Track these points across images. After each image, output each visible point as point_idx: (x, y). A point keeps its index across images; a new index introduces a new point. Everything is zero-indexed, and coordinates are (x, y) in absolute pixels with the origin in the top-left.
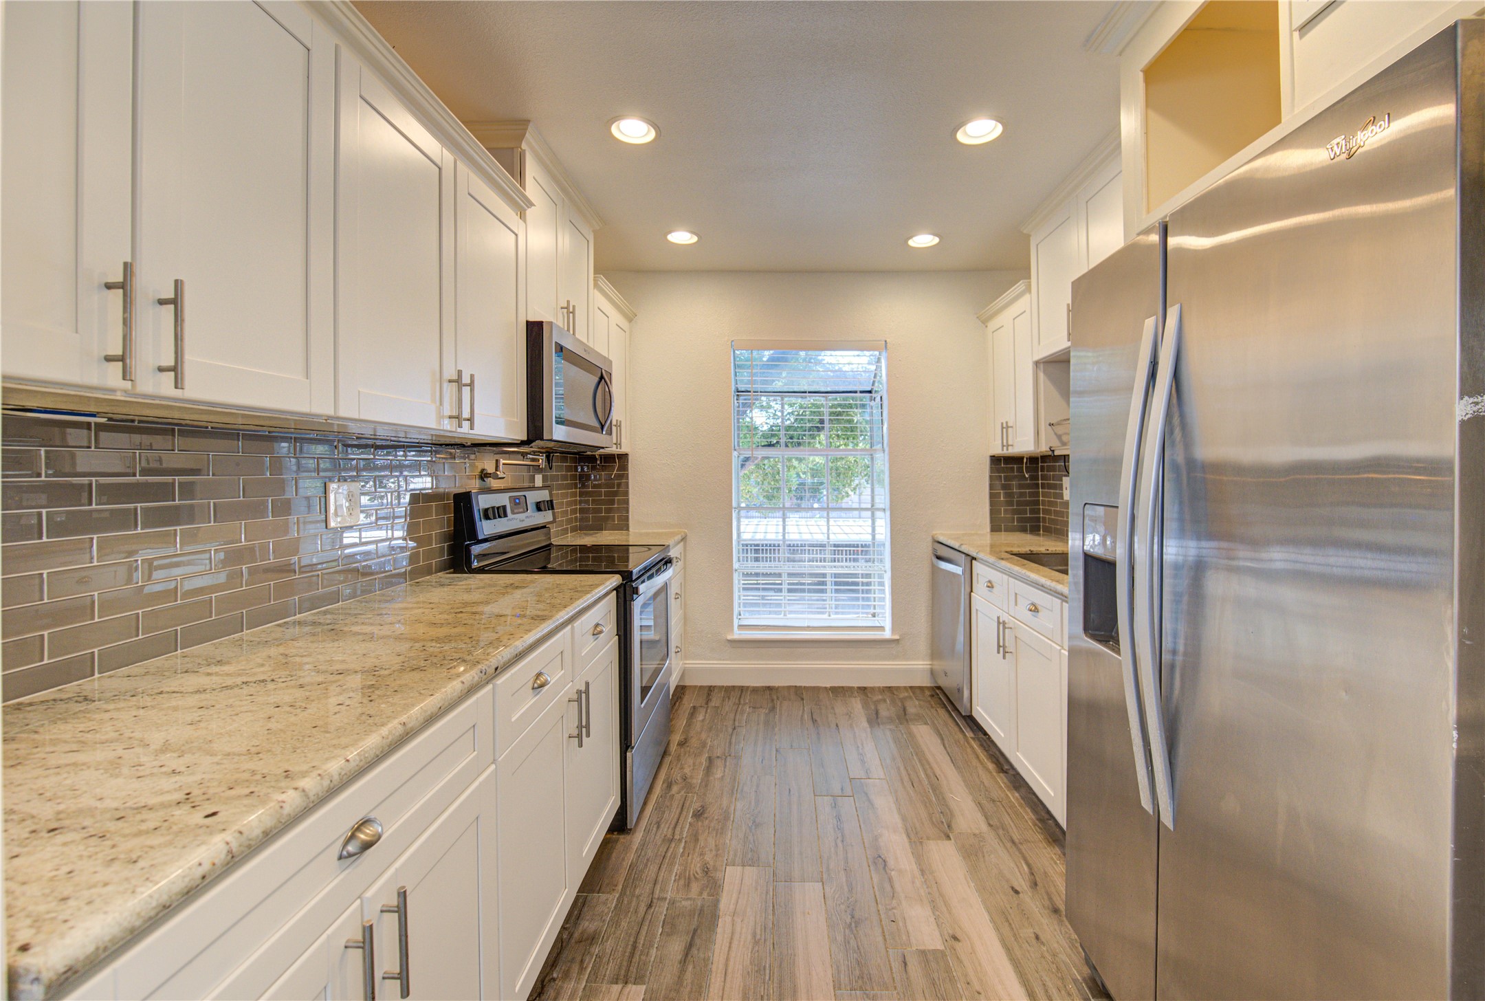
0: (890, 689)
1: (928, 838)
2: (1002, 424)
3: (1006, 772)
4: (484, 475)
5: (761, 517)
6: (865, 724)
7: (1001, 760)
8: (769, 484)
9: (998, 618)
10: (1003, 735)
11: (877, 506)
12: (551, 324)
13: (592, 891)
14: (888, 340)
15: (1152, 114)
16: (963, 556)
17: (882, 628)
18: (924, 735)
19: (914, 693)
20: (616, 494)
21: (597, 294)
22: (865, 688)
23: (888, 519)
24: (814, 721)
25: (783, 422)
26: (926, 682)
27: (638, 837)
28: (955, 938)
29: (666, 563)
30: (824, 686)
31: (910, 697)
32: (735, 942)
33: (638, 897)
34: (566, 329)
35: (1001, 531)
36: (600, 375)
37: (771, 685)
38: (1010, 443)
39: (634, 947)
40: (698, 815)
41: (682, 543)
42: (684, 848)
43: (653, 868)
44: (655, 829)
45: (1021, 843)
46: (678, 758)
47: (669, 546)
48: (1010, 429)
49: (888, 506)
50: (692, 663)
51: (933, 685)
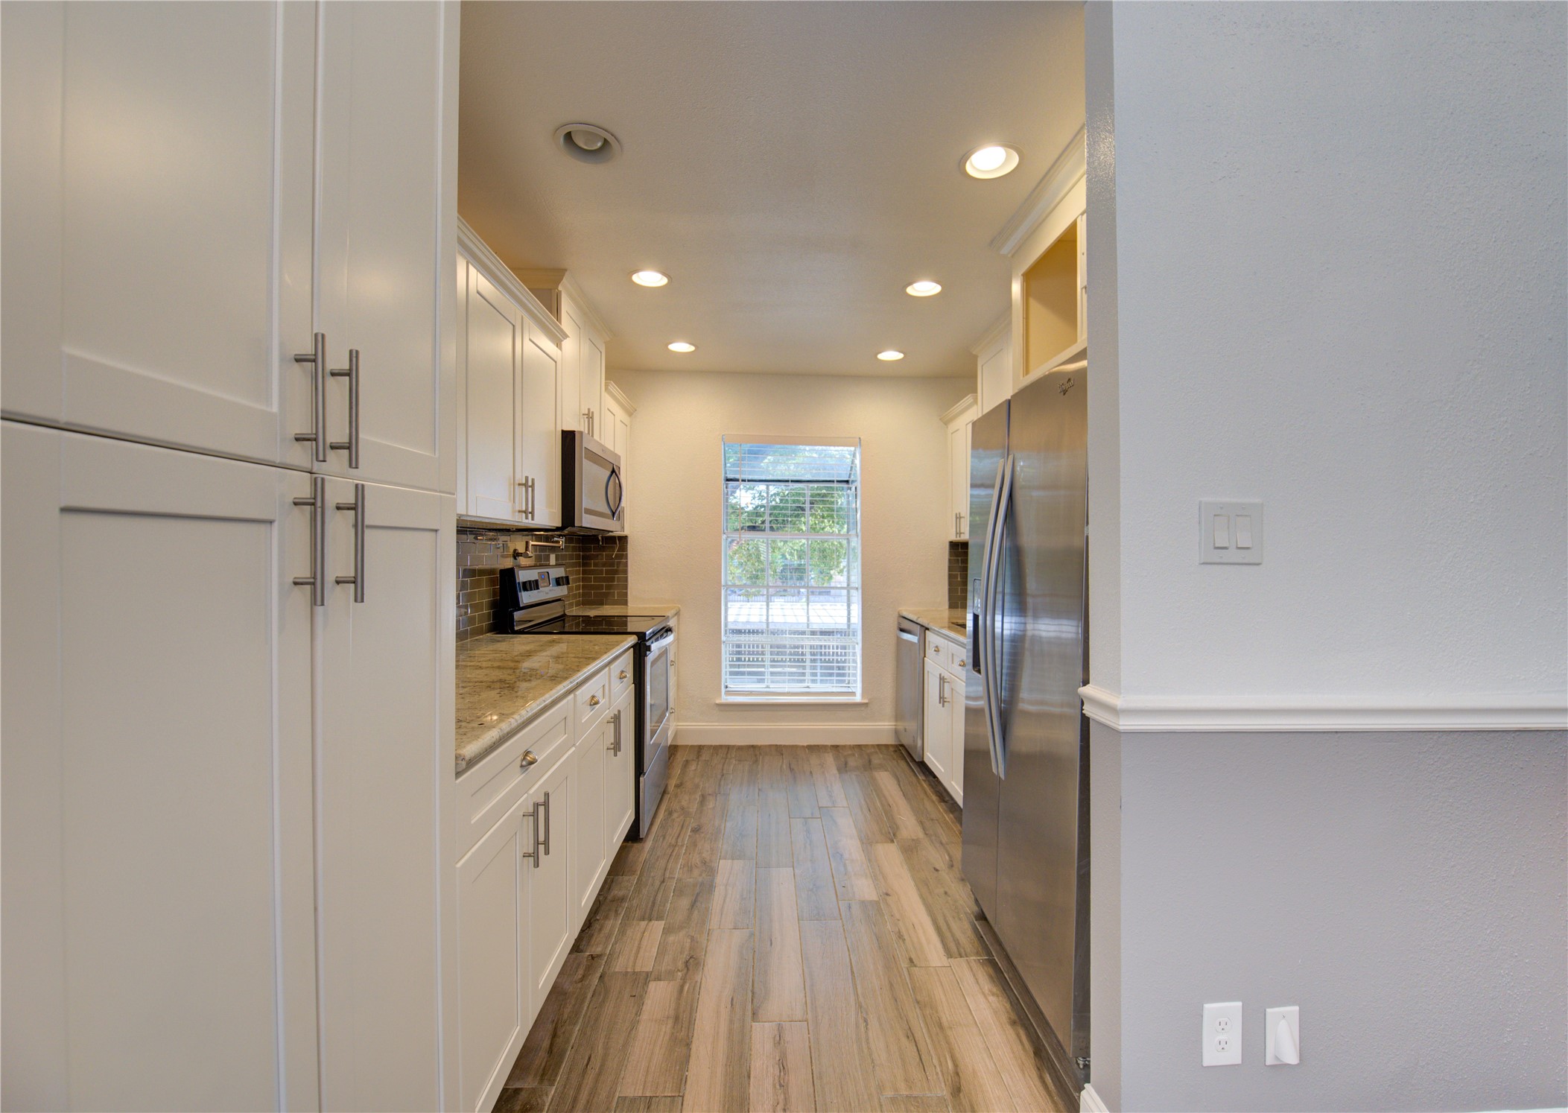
0: (859, 746)
1: (877, 842)
2: (956, 514)
3: (946, 802)
4: (516, 555)
5: (743, 601)
6: (835, 771)
7: (945, 794)
8: (753, 564)
9: (940, 675)
10: (943, 771)
11: (852, 585)
12: (581, 433)
13: (617, 875)
14: (862, 438)
15: (1032, 302)
16: (919, 626)
17: (853, 694)
18: (886, 780)
19: (879, 749)
20: (616, 572)
21: (607, 396)
22: (837, 746)
23: (860, 596)
24: (791, 770)
25: (767, 502)
26: (891, 741)
27: (648, 844)
28: (887, 894)
29: (667, 631)
30: (801, 744)
31: (876, 753)
32: (728, 900)
33: (653, 877)
34: (587, 432)
35: (957, 608)
36: (611, 469)
37: (755, 744)
38: (962, 531)
39: (654, 903)
40: (696, 830)
41: (676, 617)
42: (686, 850)
43: (662, 863)
44: (661, 839)
45: (947, 844)
46: (676, 796)
47: (668, 617)
48: (962, 520)
49: (860, 587)
50: (684, 725)
51: (896, 743)
